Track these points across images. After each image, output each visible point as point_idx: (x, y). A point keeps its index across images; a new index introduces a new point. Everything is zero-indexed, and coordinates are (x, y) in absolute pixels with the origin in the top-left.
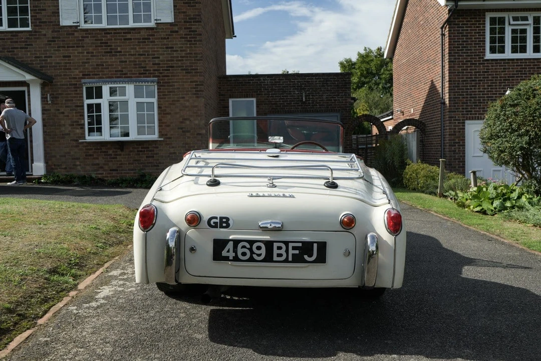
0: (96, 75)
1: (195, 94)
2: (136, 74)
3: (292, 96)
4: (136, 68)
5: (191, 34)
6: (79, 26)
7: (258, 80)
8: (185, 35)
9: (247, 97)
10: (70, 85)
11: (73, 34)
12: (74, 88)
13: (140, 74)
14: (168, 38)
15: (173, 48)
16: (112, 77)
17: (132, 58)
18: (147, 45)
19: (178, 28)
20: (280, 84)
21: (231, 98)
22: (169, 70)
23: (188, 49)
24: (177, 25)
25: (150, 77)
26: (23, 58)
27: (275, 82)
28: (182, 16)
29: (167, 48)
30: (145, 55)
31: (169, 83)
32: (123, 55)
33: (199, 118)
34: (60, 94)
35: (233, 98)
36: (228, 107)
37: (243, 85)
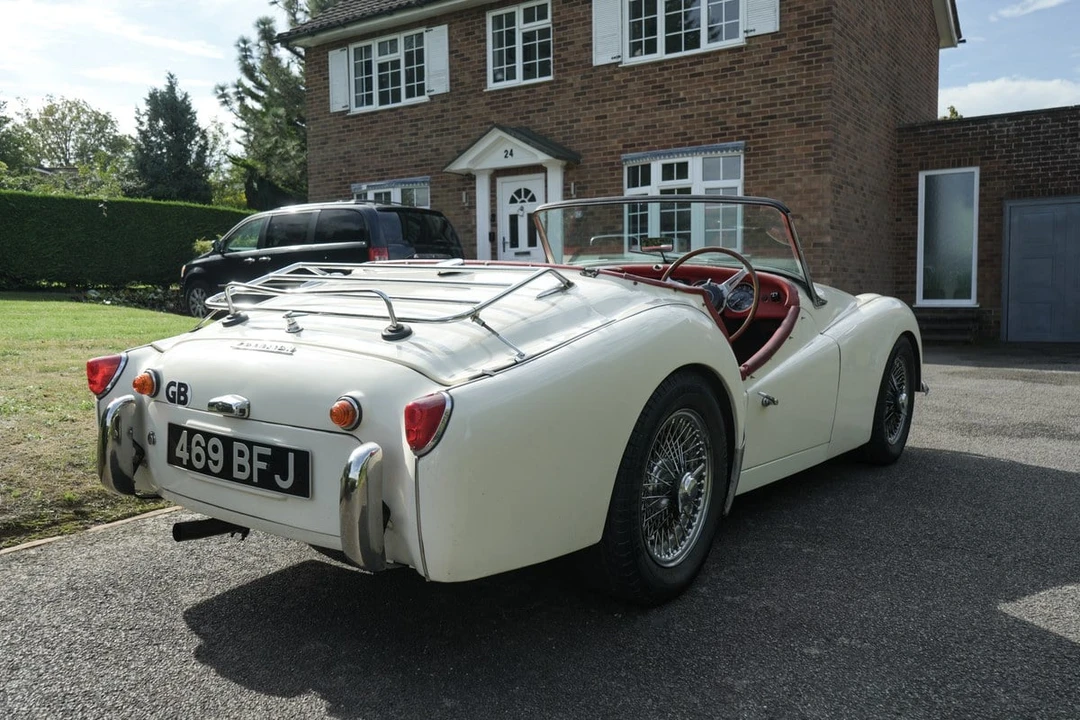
0: (644, 144)
1: (815, 166)
2: (708, 136)
3: (1068, 157)
4: (709, 125)
5: (811, 50)
6: (621, 62)
7: (984, 127)
8: (799, 52)
9: (959, 166)
10: (605, 165)
11: (612, 78)
12: (610, 170)
13: (714, 136)
14: (767, 63)
15: (775, 80)
16: (669, 147)
17: (703, 109)
18: (730, 81)
19: (787, 41)
20: (1039, 133)
21: (922, 169)
22: (766, 124)
23: (804, 80)
24: (784, 35)
25: (732, 140)
26: (540, 126)
27: (1027, 129)
28: (795, 16)
29: (764, 82)
30: (724, 100)
31: (766, 148)
32: (686, 105)
33: (819, 213)
34: (590, 182)
35: (927, 169)
36: (916, 189)
37: (952, 142)
